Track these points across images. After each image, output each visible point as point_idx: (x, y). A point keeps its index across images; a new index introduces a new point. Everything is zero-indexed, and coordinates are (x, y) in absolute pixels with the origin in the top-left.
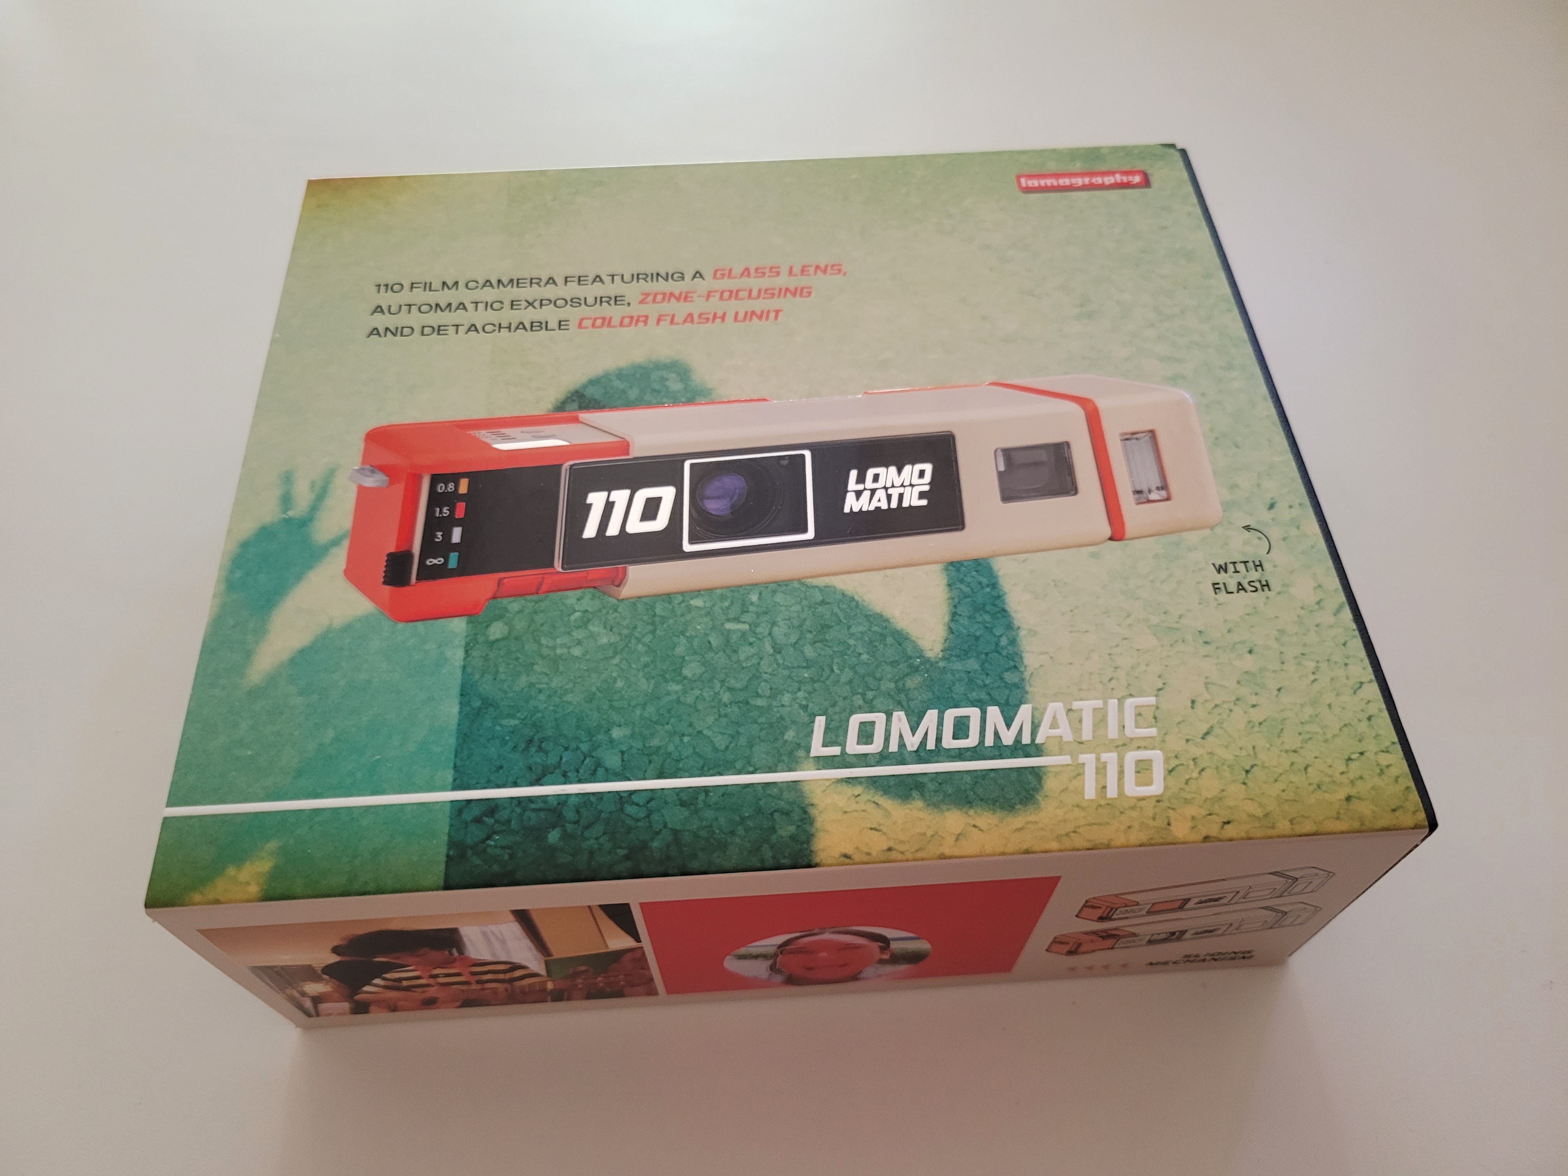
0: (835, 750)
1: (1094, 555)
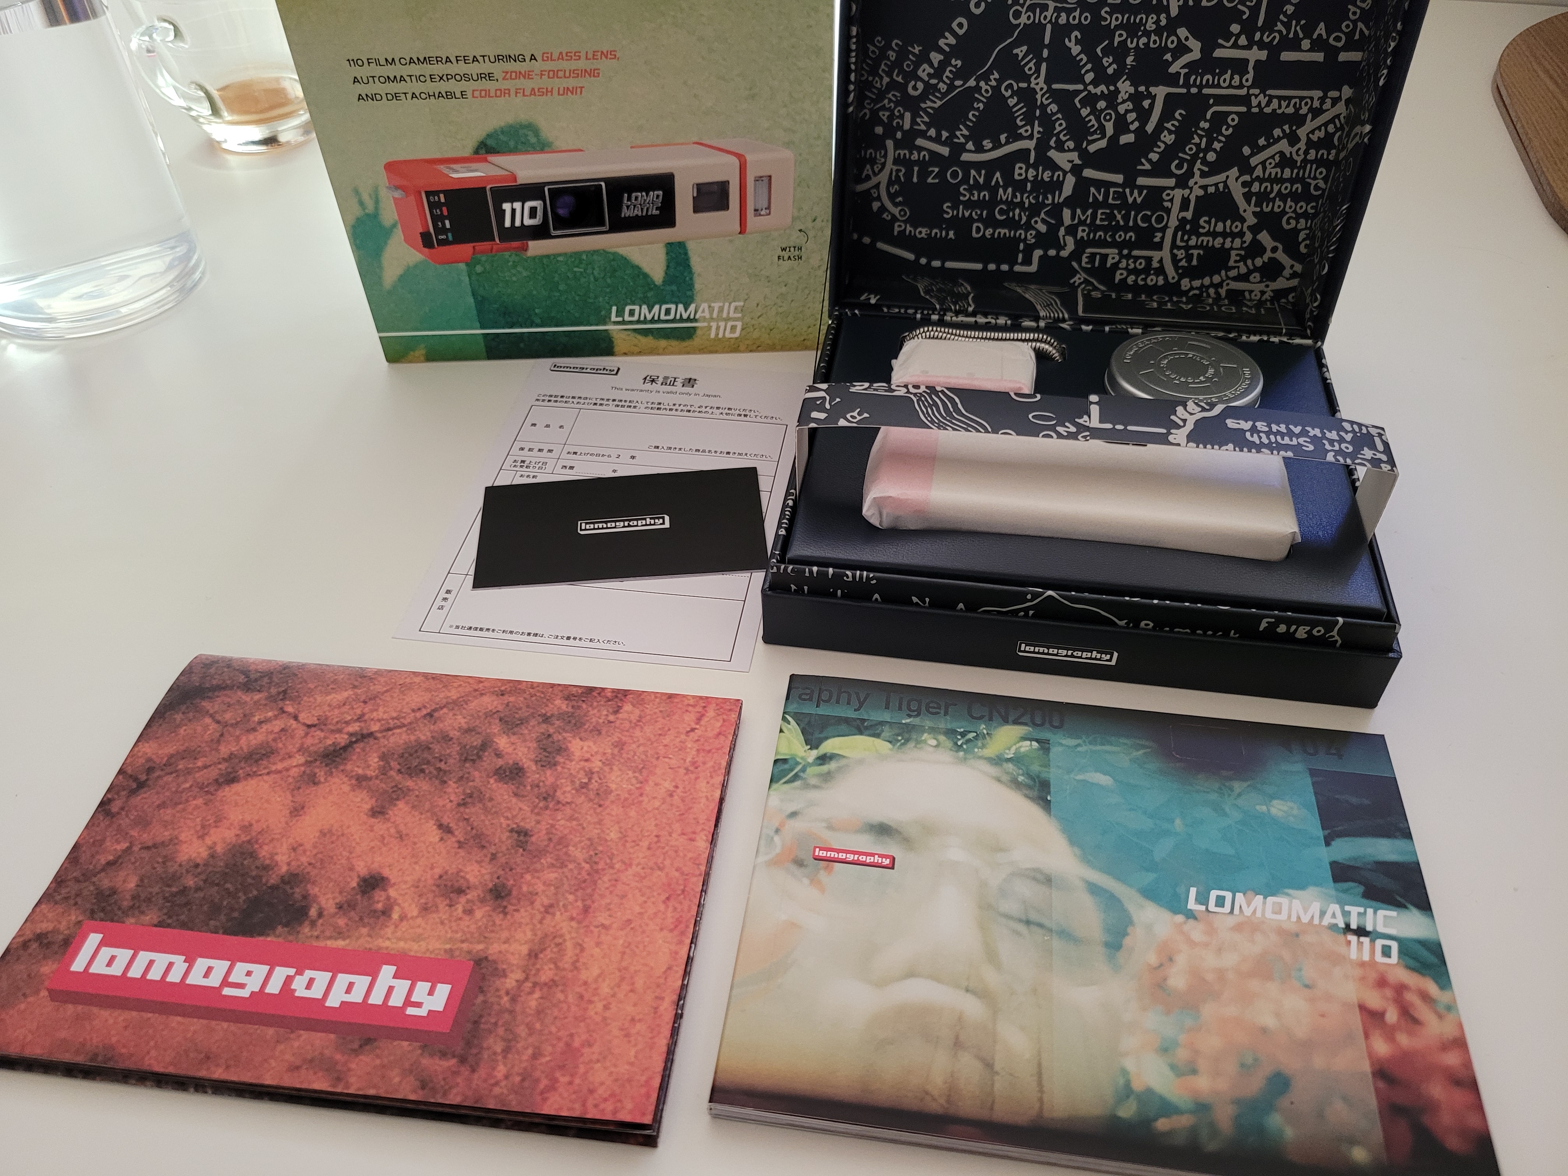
0: (620, 319)
1: (731, 241)
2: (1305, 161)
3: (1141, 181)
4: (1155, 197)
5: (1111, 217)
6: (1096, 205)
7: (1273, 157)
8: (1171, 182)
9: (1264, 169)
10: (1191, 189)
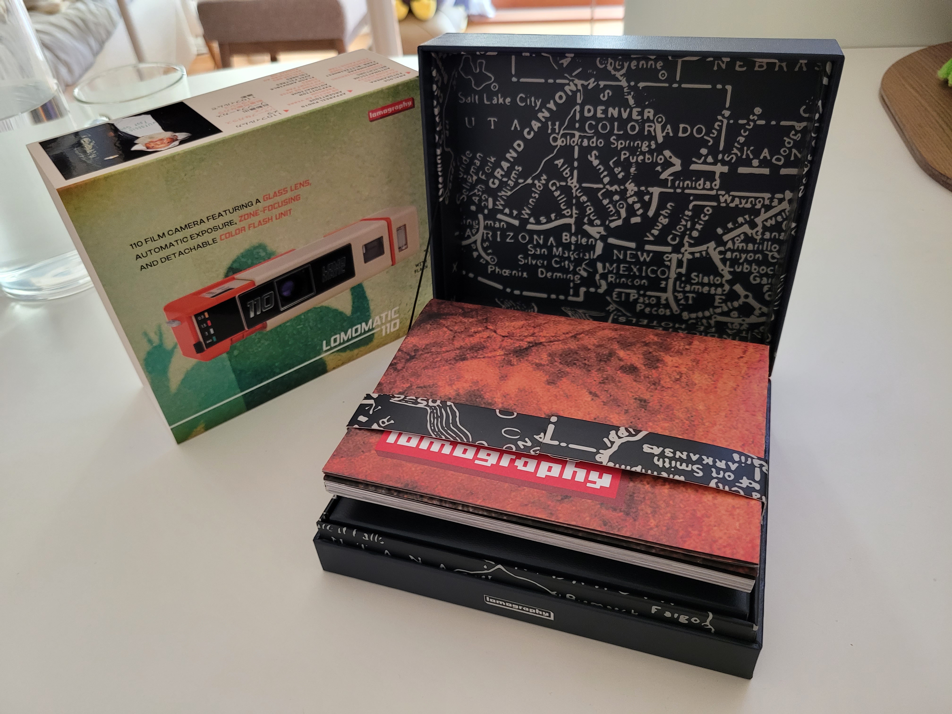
0: (329, 347)
2: (763, 240)
3: (648, 247)
4: (658, 259)
5: (629, 269)
6: (619, 261)
7: (739, 236)
8: (669, 249)
9: (734, 243)
10: (683, 254)
